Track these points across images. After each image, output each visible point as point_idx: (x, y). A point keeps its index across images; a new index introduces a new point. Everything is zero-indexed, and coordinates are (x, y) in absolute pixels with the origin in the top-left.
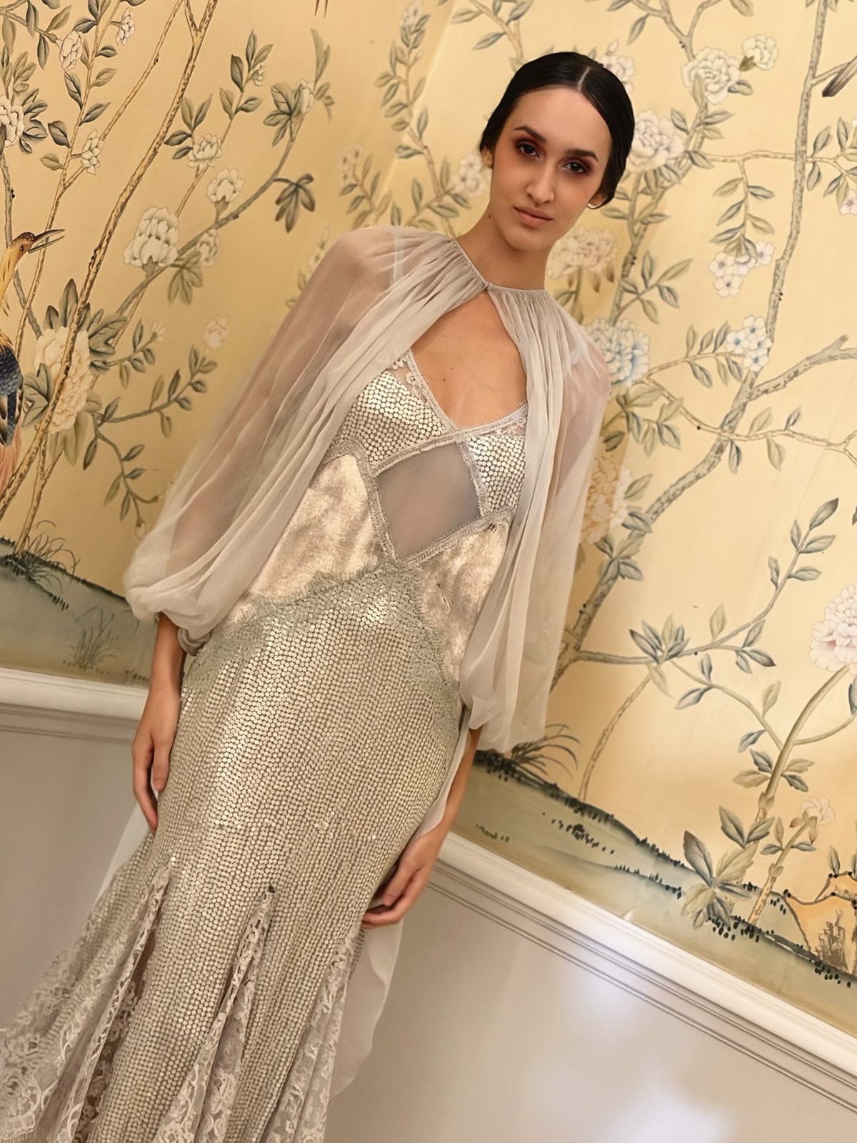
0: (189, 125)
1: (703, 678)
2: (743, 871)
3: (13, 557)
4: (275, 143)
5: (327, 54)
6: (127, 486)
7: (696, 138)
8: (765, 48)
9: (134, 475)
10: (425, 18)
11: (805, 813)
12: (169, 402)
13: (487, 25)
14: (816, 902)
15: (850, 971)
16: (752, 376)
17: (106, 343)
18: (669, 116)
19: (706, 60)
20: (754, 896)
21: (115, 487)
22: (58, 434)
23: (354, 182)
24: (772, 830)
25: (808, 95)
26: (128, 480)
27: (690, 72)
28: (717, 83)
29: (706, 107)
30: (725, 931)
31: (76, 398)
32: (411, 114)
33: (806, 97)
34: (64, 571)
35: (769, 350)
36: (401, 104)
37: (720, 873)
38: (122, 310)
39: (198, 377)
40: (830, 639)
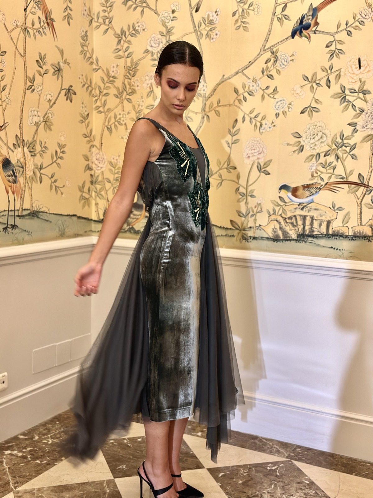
0: (32, 83)
1: (220, 179)
2: (247, 224)
3: (31, 213)
4: (58, 80)
5: (62, 51)
6: (55, 185)
7: (168, 37)
8: (177, 5)
9: (55, 181)
10: (86, 32)
11: (257, 203)
12: (57, 159)
13: (103, 28)
14: (268, 224)
15: (282, 238)
16: (204, 95)
17: (33, 148)
18: (158, 33)
19: (163, 14)
20: (252, 229)
21: (51, 186)
22: (29, 177)
23: (84, 83)
24: (251, 211)
25: (192, 14)
26: (55, 183)
27: (160, 19)
28: (168, 20)
29: (167, 27)
30: (248, 241)
31: (31, 165)
32: (93, 59)
33: (191, 14)
34: (46, 213)
35: (206, 86)
36: (89, 57)
37: (242, 227)
38: (33, 138)
39: (62, 150)
40: (248, 156)
